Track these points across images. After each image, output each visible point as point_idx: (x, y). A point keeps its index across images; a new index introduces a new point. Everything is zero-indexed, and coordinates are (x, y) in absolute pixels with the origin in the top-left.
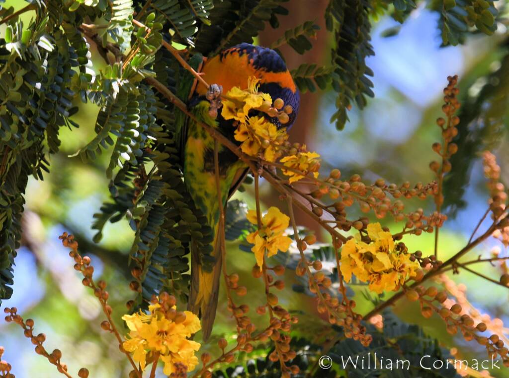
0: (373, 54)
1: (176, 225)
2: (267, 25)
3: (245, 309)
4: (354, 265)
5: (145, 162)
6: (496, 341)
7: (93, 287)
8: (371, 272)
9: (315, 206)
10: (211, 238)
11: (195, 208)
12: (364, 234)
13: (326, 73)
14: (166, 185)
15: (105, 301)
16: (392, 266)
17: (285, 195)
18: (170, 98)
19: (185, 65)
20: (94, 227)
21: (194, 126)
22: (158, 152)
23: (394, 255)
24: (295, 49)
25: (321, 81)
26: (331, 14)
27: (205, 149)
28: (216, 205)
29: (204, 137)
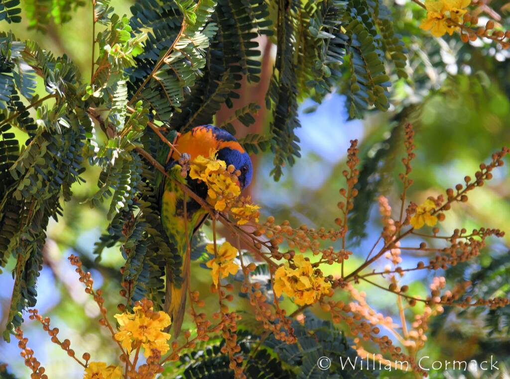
0: (299, 126)
1: (155, 254)
2: (224, 106)
3: (203, 316)
4: (284, 285)
5: (133, 209)
6: (386, 340)
7: (93, 294)
8: (296, 290)
9: (256, 242)
10: (180, 264)
11: (169, 241)
12: (292, 263)
13: (266, 140)
14: (148, 225)
15: (102, 304)
16: (311, 286)
17: (235, 233)
18: (152, 162)
19: (164, 139)
20: (95, 252)
21: (169, 183)
22: (143, 201)
23: (312, 278)
24: (243, 123)
25: (262, 145)
26: (269, 97)
27: (177, 200)
28: (184, 240)
29: (177, 190)
